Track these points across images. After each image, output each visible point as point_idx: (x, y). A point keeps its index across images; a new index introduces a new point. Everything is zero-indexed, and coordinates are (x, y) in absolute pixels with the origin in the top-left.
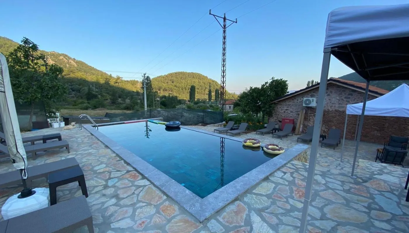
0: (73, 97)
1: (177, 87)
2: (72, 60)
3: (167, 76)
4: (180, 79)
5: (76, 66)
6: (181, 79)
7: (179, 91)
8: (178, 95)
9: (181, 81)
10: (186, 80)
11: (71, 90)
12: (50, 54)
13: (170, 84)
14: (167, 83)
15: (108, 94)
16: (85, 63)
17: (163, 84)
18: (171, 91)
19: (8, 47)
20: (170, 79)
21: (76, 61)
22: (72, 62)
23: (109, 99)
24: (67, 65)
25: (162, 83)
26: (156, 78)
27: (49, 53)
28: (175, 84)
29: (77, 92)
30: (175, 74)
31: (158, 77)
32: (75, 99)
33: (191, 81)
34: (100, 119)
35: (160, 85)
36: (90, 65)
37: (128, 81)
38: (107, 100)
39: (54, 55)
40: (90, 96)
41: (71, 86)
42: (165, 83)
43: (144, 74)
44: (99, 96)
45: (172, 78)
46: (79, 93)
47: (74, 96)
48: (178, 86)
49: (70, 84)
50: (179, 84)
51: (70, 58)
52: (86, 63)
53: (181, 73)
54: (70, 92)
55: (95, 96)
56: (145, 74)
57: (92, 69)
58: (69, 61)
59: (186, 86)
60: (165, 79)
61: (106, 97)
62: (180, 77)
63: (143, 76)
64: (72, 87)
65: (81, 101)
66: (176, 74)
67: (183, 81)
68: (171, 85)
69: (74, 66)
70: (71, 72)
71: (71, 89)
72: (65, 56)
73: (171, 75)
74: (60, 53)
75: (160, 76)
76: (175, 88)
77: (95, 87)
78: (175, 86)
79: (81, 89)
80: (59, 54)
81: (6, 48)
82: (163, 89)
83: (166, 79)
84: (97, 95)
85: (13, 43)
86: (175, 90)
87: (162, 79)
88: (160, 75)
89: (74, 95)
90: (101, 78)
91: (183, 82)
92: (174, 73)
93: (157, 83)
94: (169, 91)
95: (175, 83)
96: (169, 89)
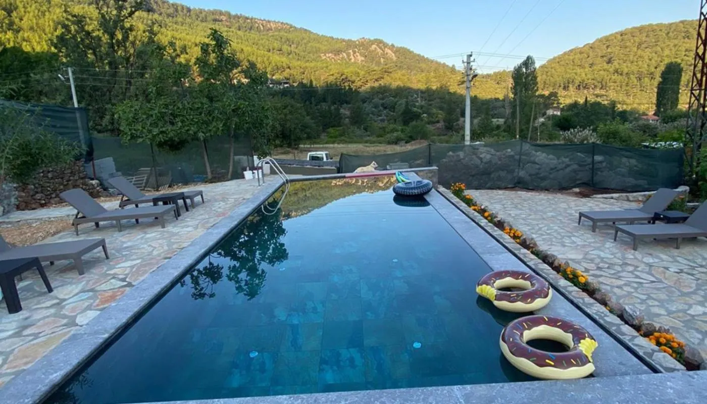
0: (383, 121)
1: (621, 74)
2: (389, 48)
3: (591, 47)
4: (635, 49)
5: (395, 58)
6: (638, 48)
7: (627, 85)
8: (621, 97)
9: (640, 52)
10: (659, 49)
11: (381, 108)
12: (358, 45)
13: (599, 67)
14: (591, 65)
15: (441, 110)
16: (409, 50)
17: (579, 71)
18: (601, 88)
19: (305, 44)
20: (600, 54)
21: (395, 49)
22: (389, 51)
23: (441, 121)
24: (382, 60)
25: (576, 67)
26: (559, 57)
27: (357, 43)
28: (617, 66)
29: (390, 110)
30: (619, 37)
31: (565, 54)
32: (385, 124)
33: (674, 50)
34: (319, 166)
35: (570, 74)
36: (418, 53)
37: (488, 76)
38: (438, 122)
39: (364, 45)
40: (409, 116)
41: (383, 99)
42: (584, 68)
43: (468, 56)
44: (425, 115)
45: (609, 50)
46: (394, 112)
47: (385, 118)
48: (626, 70)
49: (381, 96)
50: (629, 65)
51: (386, 45)
52: (411, 50)
53: (641, 29)
54: (380, 111)
55: (417, 116)
56: (471, 56)
57: (421, 59)
58: (384, 51)
59: (656, 68)
60: (586, 56)
61: (437, 117)
62: (635, 41)
63: (465, 60)
64: (383, 101)
65: (392, 126)
66: (621, 35)
67: (647, 53)
68: (601, 70)
69: (391, 59)
70: (386, 72)
71: (383, 105)
72: (379, 42)
73: (606, 41)
74: (372, 39)
75: (571, 51)
76: (615, 77)
77: (422, 97)
78: (616, 71)
79: (396, 104)
80: (370, 41)
81: (303, 46)
82: (576, 85)
83: (588, 57)
84: (420, 113)
85: (312, 36)
86: (615, 82)
87: (578, 56)
88: (573, 47)
89: (385, 116)
90: (435, 77)
91: (646, 57)
92: (617, 33)
93: (560, 70)
94: (595, 86)
95: (616, 63)
96: (596, 84)
